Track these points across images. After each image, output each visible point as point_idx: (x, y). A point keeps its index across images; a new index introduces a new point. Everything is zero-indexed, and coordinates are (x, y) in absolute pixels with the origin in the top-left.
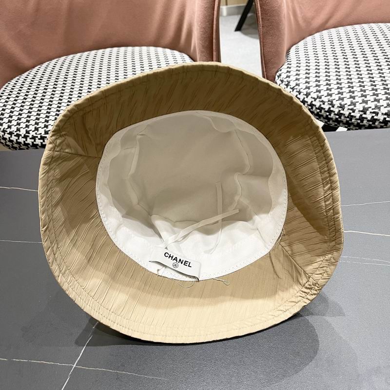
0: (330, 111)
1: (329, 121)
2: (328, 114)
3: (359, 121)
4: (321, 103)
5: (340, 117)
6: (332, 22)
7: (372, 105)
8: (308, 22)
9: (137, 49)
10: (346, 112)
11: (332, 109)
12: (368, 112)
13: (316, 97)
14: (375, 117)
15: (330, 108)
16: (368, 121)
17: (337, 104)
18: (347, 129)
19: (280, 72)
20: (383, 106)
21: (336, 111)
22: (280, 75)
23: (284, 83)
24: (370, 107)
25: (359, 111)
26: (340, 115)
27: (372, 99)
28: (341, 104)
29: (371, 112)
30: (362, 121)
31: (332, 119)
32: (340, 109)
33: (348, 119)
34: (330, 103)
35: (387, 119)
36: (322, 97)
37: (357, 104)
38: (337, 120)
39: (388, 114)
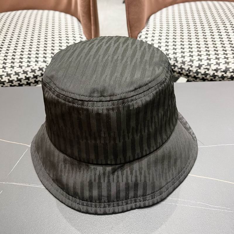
2: (173, 67)
3: (195, 74)
5: (182, 71)
7: (205, 62)
9: (41, 12)
10: (186, 67)
11: (176, 64)
12: (202, 68)
14: (207, 72)
15: (174, 63)
16: (202, 74)
17: (180, 60)
18: (186, 80)
19: (140, 34)
20: (213, 63)
21: (179, 66)
22: (141, 36)
25: (196, 67)
26: (182, 69)
27: (205, 58)
28: (182, 61)
29: (204, 68)
30: (198, 74)
32: (182, 64)
34: (175, 59)
35: (216, 74)
36: (169, 55)
37: (194, 61)
38: (179, 73)
39: (216, 70)
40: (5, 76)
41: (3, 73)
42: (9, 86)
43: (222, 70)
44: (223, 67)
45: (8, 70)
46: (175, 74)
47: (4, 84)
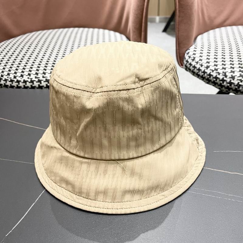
0: (223, 80)
1: (222, 88)
2: (221, 82)
4: (217, 74)
5: (231, 85)
6: (228, 22)
8: (211, 19)
9: (91, 30)
10: (235, 82)
11: (225, 79)
13: (214, 69)
15: (223, 78)
17: (229, 75)
21: (228, 80)
22: (189, 53)
23: (191, 58)
26: (231, 83)
28: (232, 75)
31: (224, 86)
32: (231, 79)
33: (237, 87)
34: (224, 74)
36: (218, 69)
38: (228, 87)
46: (223, 88)
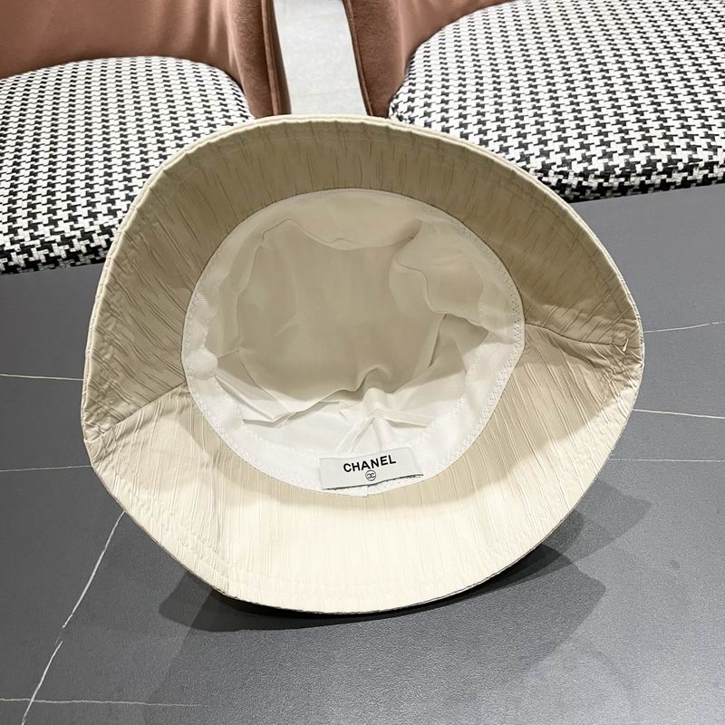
7: (556, 159)
12: (551, 173)
14: (564, 181)
19: (395, 101)
20: (575, 159)
22: (397, 106)
24: (554, 164)
25: (536, 171)
27: (556, 147)
29: (555, 173)
35: (584, 183)
37: (532, 158)
39: (585, 175)
40: (79, 240)
41: (73, 233)
42: (89, 261)
43: (598, 173)
44: (598, 165)
45: (83, 223)
47: (78, 260)
